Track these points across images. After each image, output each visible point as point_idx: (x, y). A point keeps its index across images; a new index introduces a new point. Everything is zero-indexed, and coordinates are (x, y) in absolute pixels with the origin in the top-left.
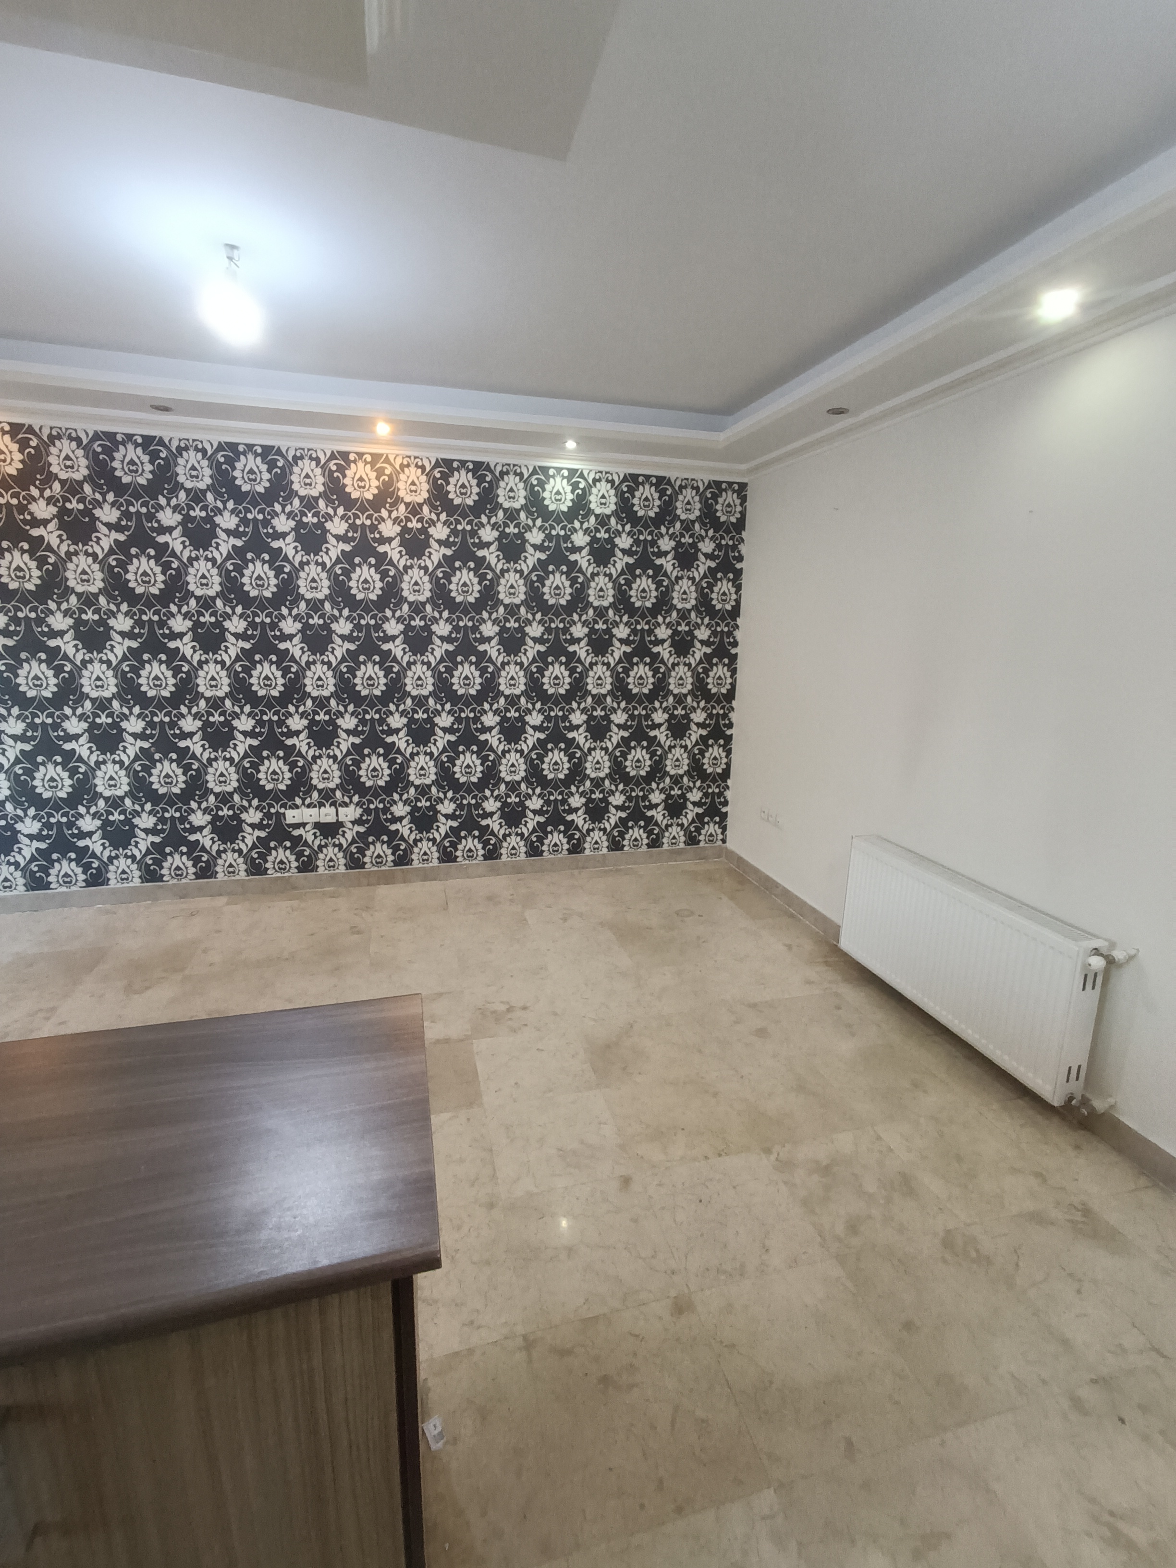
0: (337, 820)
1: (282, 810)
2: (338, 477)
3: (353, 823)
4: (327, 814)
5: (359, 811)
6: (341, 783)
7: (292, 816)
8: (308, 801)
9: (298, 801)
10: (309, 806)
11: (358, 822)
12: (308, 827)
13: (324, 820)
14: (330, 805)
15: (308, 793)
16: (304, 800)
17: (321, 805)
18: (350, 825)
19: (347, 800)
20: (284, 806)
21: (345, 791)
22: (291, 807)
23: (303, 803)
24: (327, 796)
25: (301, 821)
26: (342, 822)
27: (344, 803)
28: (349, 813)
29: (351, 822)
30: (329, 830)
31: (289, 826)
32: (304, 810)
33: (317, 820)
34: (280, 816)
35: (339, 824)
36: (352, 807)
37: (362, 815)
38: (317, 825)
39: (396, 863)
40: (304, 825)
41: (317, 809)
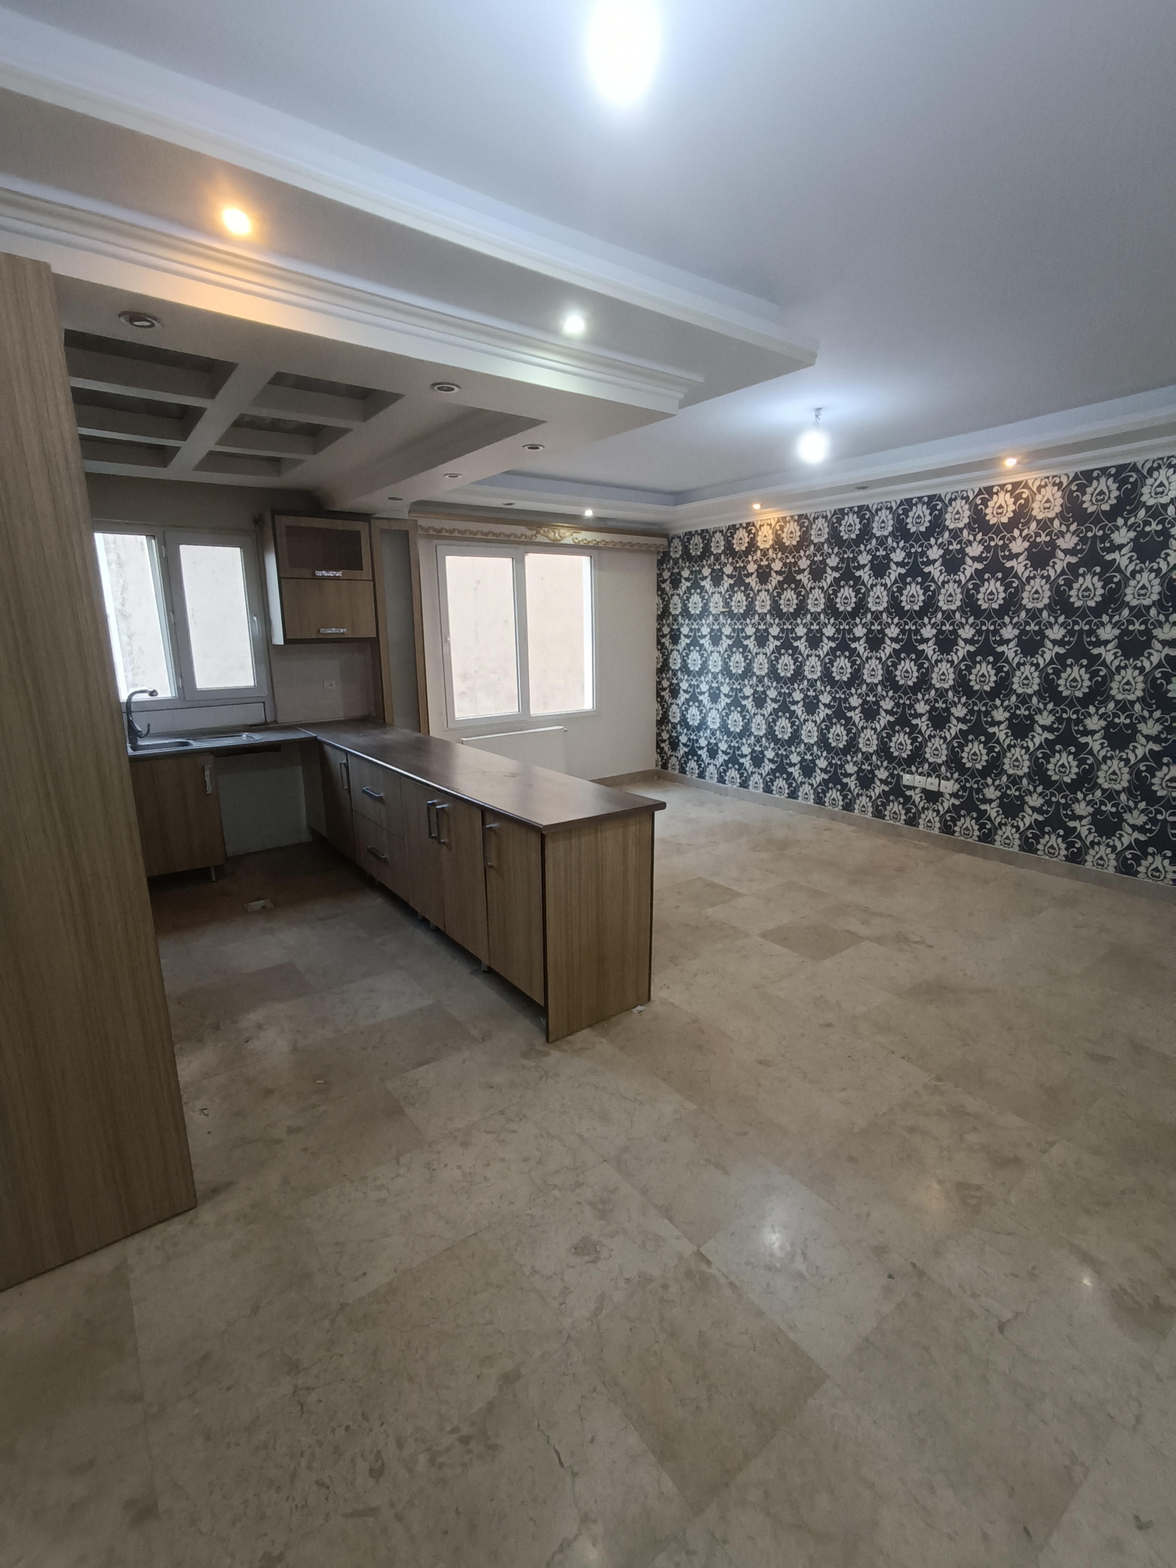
0: (939, 790)
1: (902, 773)
2: (981, 509)
3: (951, 795)
4: (932, 783)
5: (957, 786)
6: (947, 761)
7: (907, 779)
8: (920, 770)
9: (914, 769)
10: (920, 774)
11: (954, 795)
12: (917, 791)
13: (929, 788)
14: (936, 777)
15: (921, 763)
16: (917, 768)
17: (929, 775)
18: (948, 797)
19: (949, 775)
20: (903, 770)
21: (949, 768)
22: (908, 773)
23: (917, 771)
24: (934, 769)
25: (912, 785)
26: (942, 793)
27: (947, 777)
28: (948, 787)
29: (949, 794)
30: (932, 797)
31: (905, 786)
32: (918, 778)
33: (924, 787)
34: (899, 777)
35: (939, 794)
36: (952, 782)
37: (959, 790)
38: (924, 791)
39: (980, 839)
40: (914, 788)
41: (925, 778)
